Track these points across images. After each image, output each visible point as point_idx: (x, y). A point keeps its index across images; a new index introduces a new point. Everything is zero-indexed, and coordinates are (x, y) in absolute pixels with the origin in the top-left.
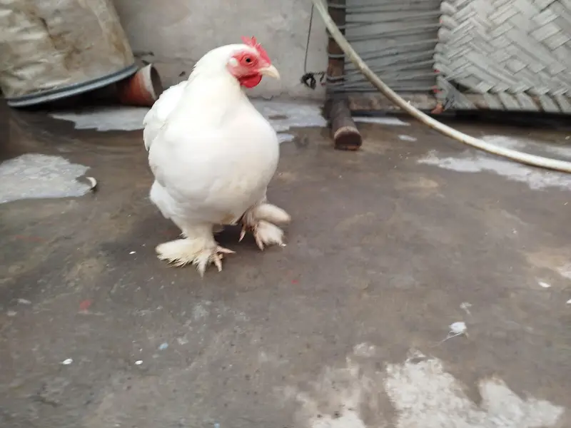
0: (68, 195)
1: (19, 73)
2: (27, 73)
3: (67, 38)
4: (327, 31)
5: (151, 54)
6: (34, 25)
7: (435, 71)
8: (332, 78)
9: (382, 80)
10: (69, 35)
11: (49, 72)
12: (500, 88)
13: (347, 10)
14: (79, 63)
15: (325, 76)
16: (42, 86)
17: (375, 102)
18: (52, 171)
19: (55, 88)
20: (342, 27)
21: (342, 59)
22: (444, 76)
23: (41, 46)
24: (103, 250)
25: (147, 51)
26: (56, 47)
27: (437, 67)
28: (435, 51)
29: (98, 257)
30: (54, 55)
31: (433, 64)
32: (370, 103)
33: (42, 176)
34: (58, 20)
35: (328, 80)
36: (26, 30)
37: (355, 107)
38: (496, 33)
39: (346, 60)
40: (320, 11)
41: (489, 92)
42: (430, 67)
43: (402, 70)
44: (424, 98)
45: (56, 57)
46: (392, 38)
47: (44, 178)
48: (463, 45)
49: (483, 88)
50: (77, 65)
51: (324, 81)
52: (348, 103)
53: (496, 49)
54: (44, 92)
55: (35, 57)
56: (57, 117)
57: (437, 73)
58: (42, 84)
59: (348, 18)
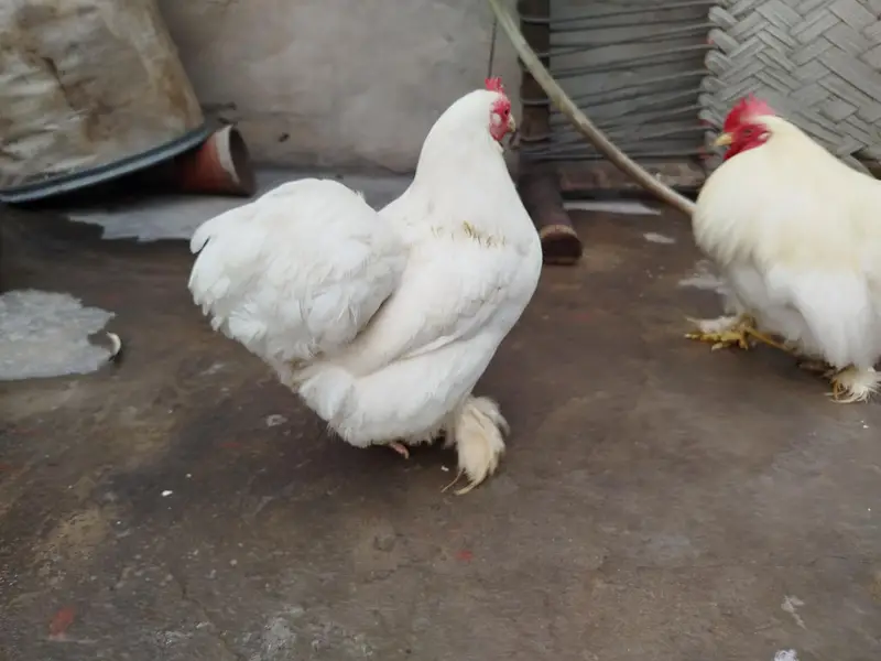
0: (67, 371)
1: (13, 148)
2: (25, 148)
3: (90, 88)
4: (520, 61)
5: (233, 107)
6: (35, 69)
7: (702, 122)
8: (527, 139)
9: (611, 140)
10: (93, 83)
11: (61, 146)
13: (552, 26)
14: (109, 128)
15: (518, 136)
16: (50, 170)
17: (602, 176)
18: (48, 324)
19: (72, 172)
20: (544, 54)
21: (546, 107)
22: (716, 130)
23: (48, 105)
24: (115, 489)
25: (224, 102)
26: (72, 105)
27: (705, 115)
28: (700, 89)
29: (103, 504)
30: (70, 117)
31: (699, 110)
32: (595, 179)
33: (32, 332)
34: (73, 61)
35: (522, 141)
36: (22, 78)
37: (568, 185)
38: (804, 56)
39: (552, 109)
40: (508, 29)
42: (692, 117)
43: (647, 123)
44: (684, 167)
45: (73, 121)
46: (628, 69)
47: (34, 338)
48: (748, 78)
50: (107, 133)
51: (516, 143)
52: (556, 179)
53: (804, 84)
54: (54, 178)
55: (38, 123)
56: (75, 218)
57: (705, 127)
58: (49, 165)
59: (554, 38)
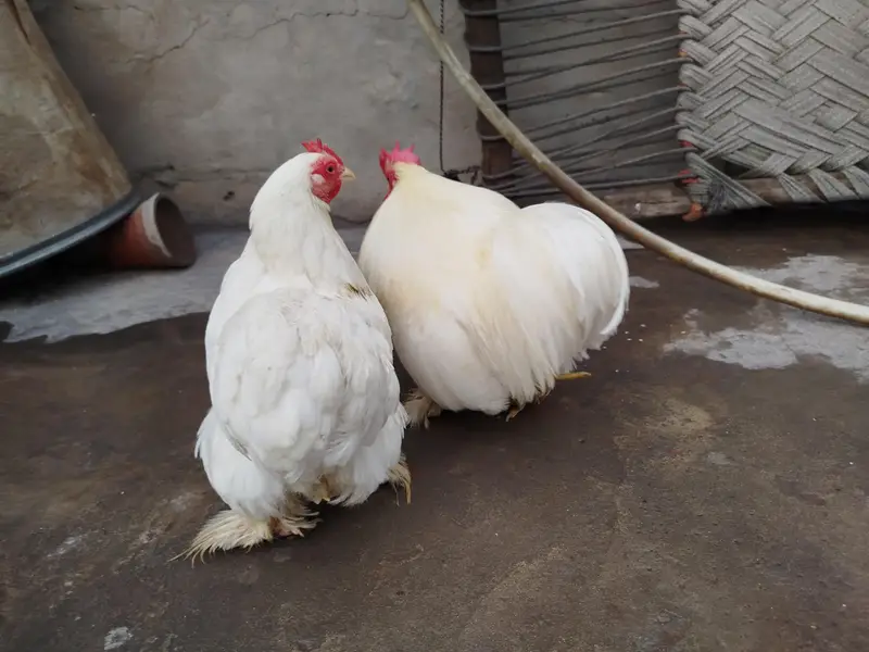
5: (171, 168)
7: (682, 143)
8: (491, 177)
12: (810, 162)
13: (505, 53)
14: (10, 216)
15: (480, 172)
22: (699, 151)
25: (163, 163)
27: (685, 136)
28: (677, 107)
31: (677, 130)
35: (485, 178)
38: (790, 62)
41: (789, 171)
42: (672, 138)
43: (621, 148)
44: (666, 194)
46: (595, 90)
48: (729, 90)
49: (776, 165)
50: (8, 221)
53: (794, 92)
57: (686, 148)
59: (508, 66)
